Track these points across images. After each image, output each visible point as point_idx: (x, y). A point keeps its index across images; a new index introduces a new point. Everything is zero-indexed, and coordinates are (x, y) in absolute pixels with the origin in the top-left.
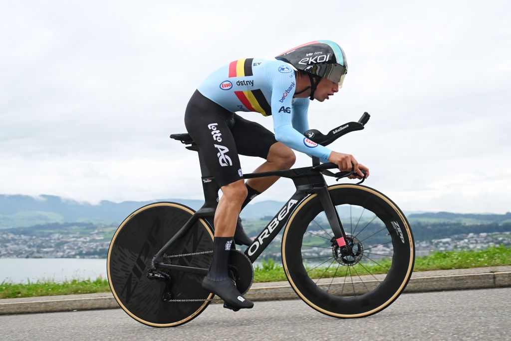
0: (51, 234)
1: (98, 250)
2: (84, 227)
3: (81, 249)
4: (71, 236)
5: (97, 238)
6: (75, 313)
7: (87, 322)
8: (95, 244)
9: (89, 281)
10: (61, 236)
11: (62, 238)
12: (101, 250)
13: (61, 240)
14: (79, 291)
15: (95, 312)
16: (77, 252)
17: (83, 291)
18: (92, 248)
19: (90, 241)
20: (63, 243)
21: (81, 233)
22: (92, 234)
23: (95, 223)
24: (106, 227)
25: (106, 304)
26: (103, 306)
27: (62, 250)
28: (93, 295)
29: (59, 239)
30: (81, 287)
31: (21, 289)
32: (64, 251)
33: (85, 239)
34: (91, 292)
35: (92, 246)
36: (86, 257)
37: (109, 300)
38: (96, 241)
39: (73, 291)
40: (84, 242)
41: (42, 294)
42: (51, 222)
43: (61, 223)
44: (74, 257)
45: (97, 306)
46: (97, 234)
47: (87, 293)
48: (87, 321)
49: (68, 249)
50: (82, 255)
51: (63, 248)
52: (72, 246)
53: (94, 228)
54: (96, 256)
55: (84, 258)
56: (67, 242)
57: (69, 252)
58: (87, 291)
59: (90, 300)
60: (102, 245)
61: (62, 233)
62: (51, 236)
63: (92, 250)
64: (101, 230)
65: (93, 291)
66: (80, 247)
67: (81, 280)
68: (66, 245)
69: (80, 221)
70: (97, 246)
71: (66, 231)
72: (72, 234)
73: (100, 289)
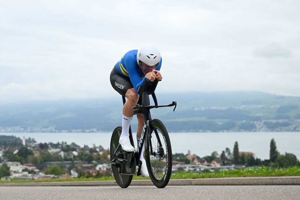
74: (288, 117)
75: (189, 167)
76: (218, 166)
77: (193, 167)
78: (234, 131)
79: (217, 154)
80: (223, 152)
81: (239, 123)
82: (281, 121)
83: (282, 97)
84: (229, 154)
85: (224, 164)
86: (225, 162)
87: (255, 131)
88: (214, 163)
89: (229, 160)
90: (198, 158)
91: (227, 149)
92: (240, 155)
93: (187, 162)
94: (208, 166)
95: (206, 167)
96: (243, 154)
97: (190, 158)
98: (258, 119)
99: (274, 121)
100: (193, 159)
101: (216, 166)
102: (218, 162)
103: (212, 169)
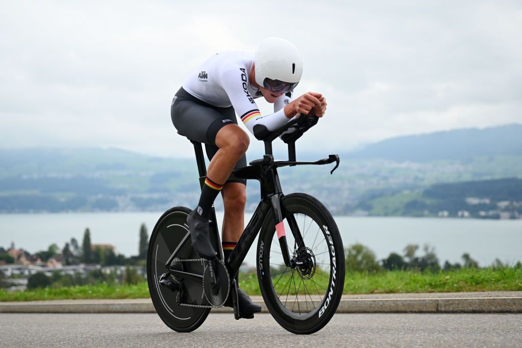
74: (166, 190)
75: (13, 269)
76: (59, 266)
77: (19, 269)
78: (85, 211)
79: (57, 248)
80: (67, 245)
81: (93, 198)
82: (156, 196)
83: (158, 160)
84: (76, 247)
85: (68, 264)
86: (70, 260)
87: (117, 211)
88: (52, 262)
89: (76, 257)
90: (27, 254)
91: (74, 241)
92: (93, 249)
93: (10, 261)
94: (43, 266)
95: (40, 269)
96: (98, 248)
97: (14, 254)
98: (122, 192)
99: (146, 196)
100: (19, 256)
101: (54, 266)
102: (58, 260)
103: (49, 271)
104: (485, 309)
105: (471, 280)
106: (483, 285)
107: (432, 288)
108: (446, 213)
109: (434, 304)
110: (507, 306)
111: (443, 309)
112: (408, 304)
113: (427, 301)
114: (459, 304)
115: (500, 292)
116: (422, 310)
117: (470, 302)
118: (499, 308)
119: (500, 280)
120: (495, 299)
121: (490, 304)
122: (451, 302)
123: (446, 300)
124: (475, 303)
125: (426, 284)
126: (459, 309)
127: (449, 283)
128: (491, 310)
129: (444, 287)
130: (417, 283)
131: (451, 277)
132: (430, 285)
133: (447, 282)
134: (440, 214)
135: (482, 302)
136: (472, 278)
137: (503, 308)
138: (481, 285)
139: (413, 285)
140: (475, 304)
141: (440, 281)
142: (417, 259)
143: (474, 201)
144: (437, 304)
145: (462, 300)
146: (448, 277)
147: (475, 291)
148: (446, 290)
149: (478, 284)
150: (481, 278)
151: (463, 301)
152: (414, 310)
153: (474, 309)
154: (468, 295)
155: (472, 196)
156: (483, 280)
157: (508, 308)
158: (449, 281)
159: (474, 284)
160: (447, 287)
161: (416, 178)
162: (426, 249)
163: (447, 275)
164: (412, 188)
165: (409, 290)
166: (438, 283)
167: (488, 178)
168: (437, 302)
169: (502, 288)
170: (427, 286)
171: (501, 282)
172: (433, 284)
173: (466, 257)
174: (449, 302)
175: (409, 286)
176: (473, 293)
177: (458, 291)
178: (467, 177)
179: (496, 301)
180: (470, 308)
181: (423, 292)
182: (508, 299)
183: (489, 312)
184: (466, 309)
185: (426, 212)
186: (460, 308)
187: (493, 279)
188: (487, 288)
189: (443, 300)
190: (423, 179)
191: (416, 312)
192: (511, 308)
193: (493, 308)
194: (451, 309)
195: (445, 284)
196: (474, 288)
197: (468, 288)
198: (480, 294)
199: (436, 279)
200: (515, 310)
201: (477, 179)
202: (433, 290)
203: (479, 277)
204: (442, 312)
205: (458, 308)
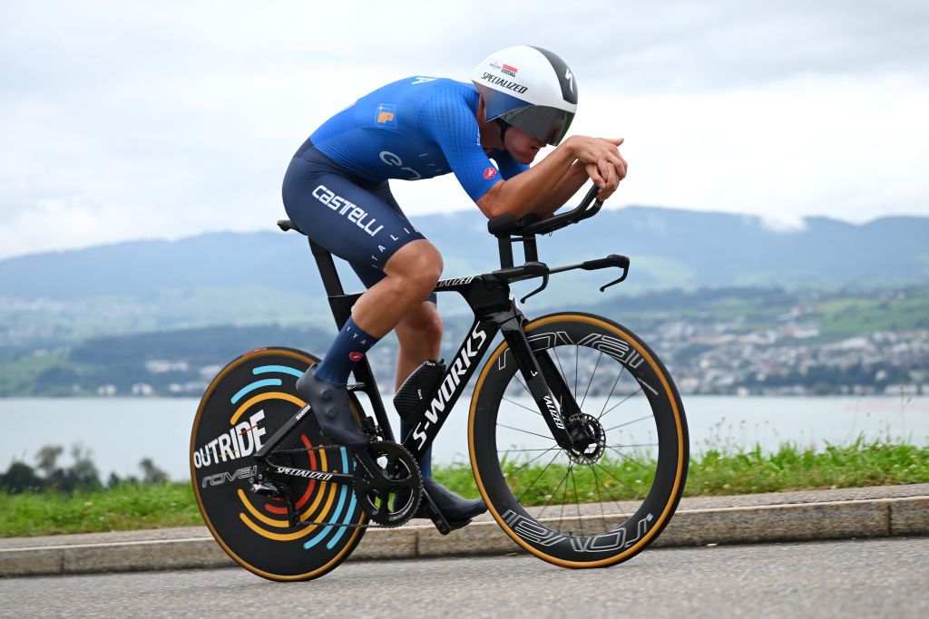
0: (659, 322)
1: (803, 369)
2: (759, 301)
3: (752, 368)
4: (720, 327)
5: (800, 333)
6: (710, 551)
7: (740, 580)
8: (793, 353)
9: (757, 453)
10: (690, 330)
11: (695, 334)
12: (811, 369)
13: (692, 341)
14: (726, 486)
15: (771, 549)
16: (741, 376)
17: (739, 484)
18: (784, 364)
19: (780, 343)
20: (697, 351)
21: (750, 319)
22: (783, 323)
23: (790, 287)
24: (825, 298)
25: (809, 525)
26: (797, 533)
27: (696, 370)
28: (768, 497)
29: (683, 338)
30: (731, 472)
31: (553, 481)
32: (700, 375)
33: (763, 335)
34: (762, 490)
35: (783, 359)
36: (766, 390)
37: (814, 514)
38: (797, 342)
39: (708, 486)
40: (760, 348)
41: (616, 494)
42: (661, 287)
43: (690, 288)
44: (731, 391)
45: (779, 531)
46: (799, 320)
47: (748, 492)
48: (737, 575)
49: (711, 367)
50: (755, 385)
51: (698, 364)
52: (725, 359)
53: (788, 301)
54: (798, 389)
55: (760, 394)
56: (707, 348)
57: (716, 378)
58: (750, 484)
59: (757, 510)
60: (815, 356)
61: (693, 321)
62: (662, 329)
63: (784, 372)
64: (809, 310)
65: (770, 485)
66: (746, 364)
67: (733, 453)
68: (707, 355)
69: (744, 280)
70: (799, 358)
71: (704, 314)
72: (723, 321)
73: (790, 478)
104: (154, 563)
105: (133, 507)
106: (155, 515)
107: (57, 526)
108: (111, 389)
109: (56, 558)
110: (197, 557)
111: (73, 567)
112: (6, 560)
113: (43, 553)
114: (103, 556)
115: (186, 528)
116: (33, 570)
117: (126, 551)
118: (181, 561)
119: (185, 506)
120: (172, 543)
121: (163, 552)
122: (88, 553)
123: (78, 549)
124: (135, 553)
125: (46, 519)
126: (104, 565)
127: (89, 514)
128: (166, 565)
129: (80, 523)
130: (30, 517)
131: (95, 504)
132: (55, 519)
133: (86, 512)
134: (101, 390)
135: (147, 549)
136: (135, 503)
137: (188, 559)
138: (151, 517)
139: (22, 520)
140: (136, 555)
141: (73, 512)
142: (60, 473)
143: (160, 366)
144: (61, 556)
145: (109, 547)
146: (88, 504)
147: (140, 528)
148: (83, 528)
149: (144, 514)
150: (150, 504)
151: (112, 549)
152: (17, 571)
153: (133, 564)
154: (124, 537)
155: (158, 358)
156: (156, 507)
157: (197, 559)
158: (90, 511)
159: (137, 514)
160: (85, 523)
161: (58, 328)
162: (76, 453)
163: (88, 500)
164: (50, 347)
165: (11, 531)
166: (69, 516)
167: (185, 326)
168: (61, 554)
169: (191, 521)
170: (47, 523)
171: (189, 508)
172: (60, 517)
173: (147, 464)
174: (85, 553)
175: (12, 524)
176: (134, 533)
177: (106, 529)
178: (148, 326)
179: (175, 547)
180: (126, 563)
181: (38, 535)
182: (197, 542)
183: (163, 569)
184: (118, 565)
185: (76, 388)
186: (107, 564)
187: (174, 504)
188: (163, 521)
189: (72, 550)
190: (69, 331)
191: (21, 576)
192: (203, 559)
193: (170, 561)
194: (88, 567)
195: (82, 517)
196: (137, 523)
197: (125, 523)
198: (146, 535)
199: (65, 508)
200: (212, 562)
201: (164, 328)
202: (58, 530)
203: (147, 502)
204: (70, 573)
205: (101, 563)
